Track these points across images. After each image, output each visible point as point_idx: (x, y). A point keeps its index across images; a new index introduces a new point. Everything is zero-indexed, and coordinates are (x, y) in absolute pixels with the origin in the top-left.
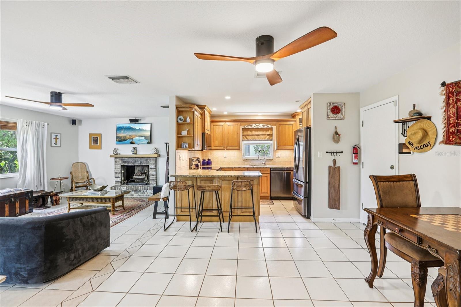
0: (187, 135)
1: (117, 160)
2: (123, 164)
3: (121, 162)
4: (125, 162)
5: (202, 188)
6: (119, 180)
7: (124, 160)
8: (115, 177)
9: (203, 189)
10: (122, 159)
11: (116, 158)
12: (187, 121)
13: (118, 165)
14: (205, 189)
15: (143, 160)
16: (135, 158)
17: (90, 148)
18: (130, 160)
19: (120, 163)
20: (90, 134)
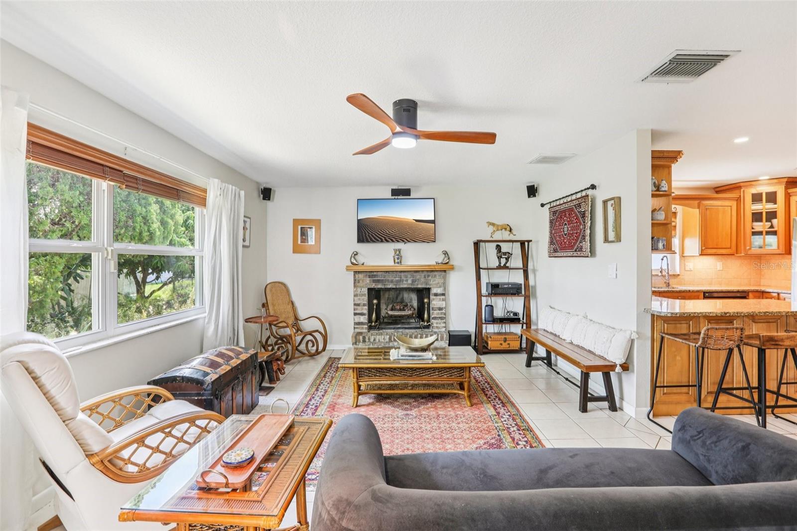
0: (664, 220)
1: (361, 276)
2: (373, 286)
3: (368, 280)
4: (378, 281)
5: (773, 343)
6: (364, 319)
7: (375, 276)
8: (355, 314)
9: (777, 343)
10: (371, 274)
11: (355, 272)
12: (663, 189)
13: (362, 287)
14: (780, 343)
15: (418, 276)
16: (401, 272)
17: (294, 252)
18: (390, 277)
19: (368, 283)
20: (294, 220)
